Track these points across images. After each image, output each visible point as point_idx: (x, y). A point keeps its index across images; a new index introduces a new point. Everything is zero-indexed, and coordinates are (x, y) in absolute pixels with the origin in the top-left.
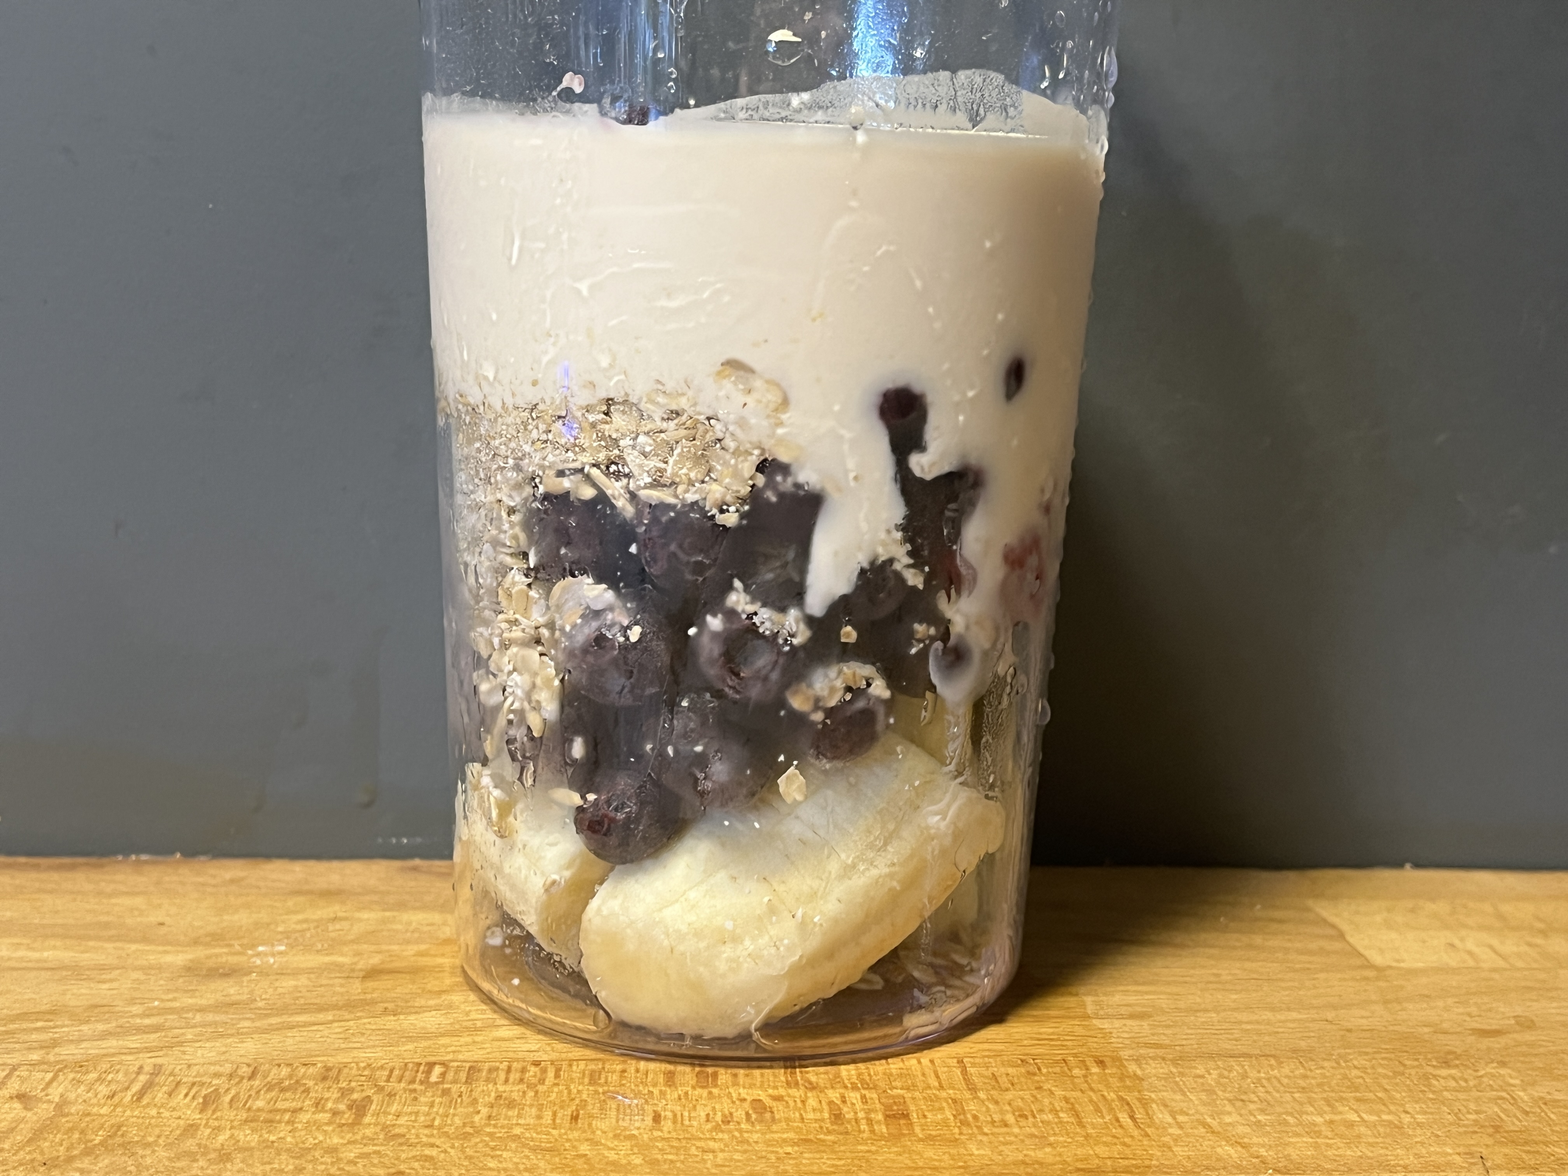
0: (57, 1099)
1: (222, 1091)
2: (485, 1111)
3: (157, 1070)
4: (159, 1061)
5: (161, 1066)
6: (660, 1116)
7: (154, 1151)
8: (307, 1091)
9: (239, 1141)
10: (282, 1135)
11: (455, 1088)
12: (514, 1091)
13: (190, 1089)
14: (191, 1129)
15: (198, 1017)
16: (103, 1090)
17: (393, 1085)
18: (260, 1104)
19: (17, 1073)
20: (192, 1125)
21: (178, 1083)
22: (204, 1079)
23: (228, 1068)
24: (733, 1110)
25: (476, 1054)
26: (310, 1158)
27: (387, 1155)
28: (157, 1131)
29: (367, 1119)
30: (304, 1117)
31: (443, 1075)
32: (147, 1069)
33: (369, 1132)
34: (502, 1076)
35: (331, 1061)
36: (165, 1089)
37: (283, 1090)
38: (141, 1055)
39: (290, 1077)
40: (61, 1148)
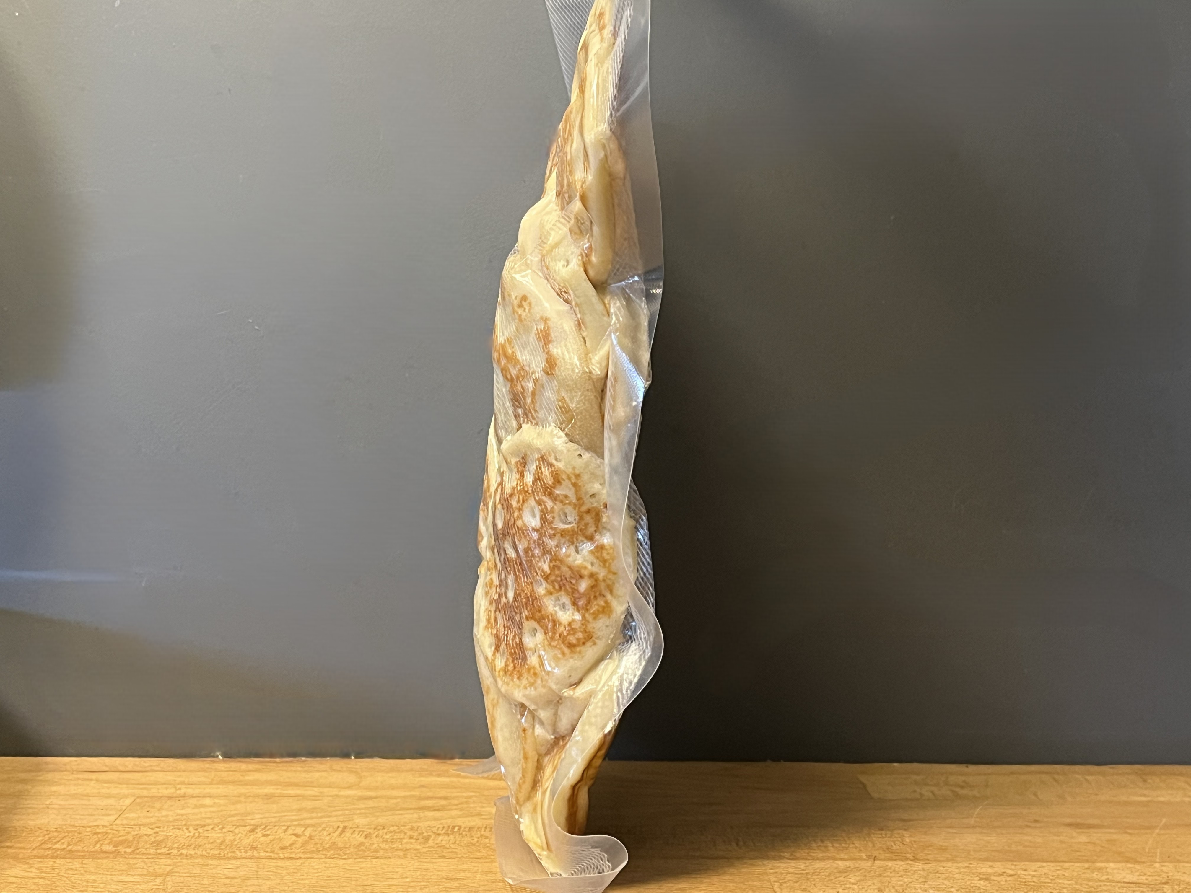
2: (476, 840)
3: (345, 827)
8: (405, 833)
11: (464, 833)
12: (487, 834)
14: (362, 844)
15: (358, 812)
16: (325, 833)
17: (440, 832)
18: (388, 837)
21: (354, 831)
23: (373, 827)
25: (472, 824)
29: (430, 841)
30: (405, 841)
31: (459, 829)
33: (430, 845)
34: (483, 830)
35: (414, 825)
37: (396, 833)
39: (399, 829)
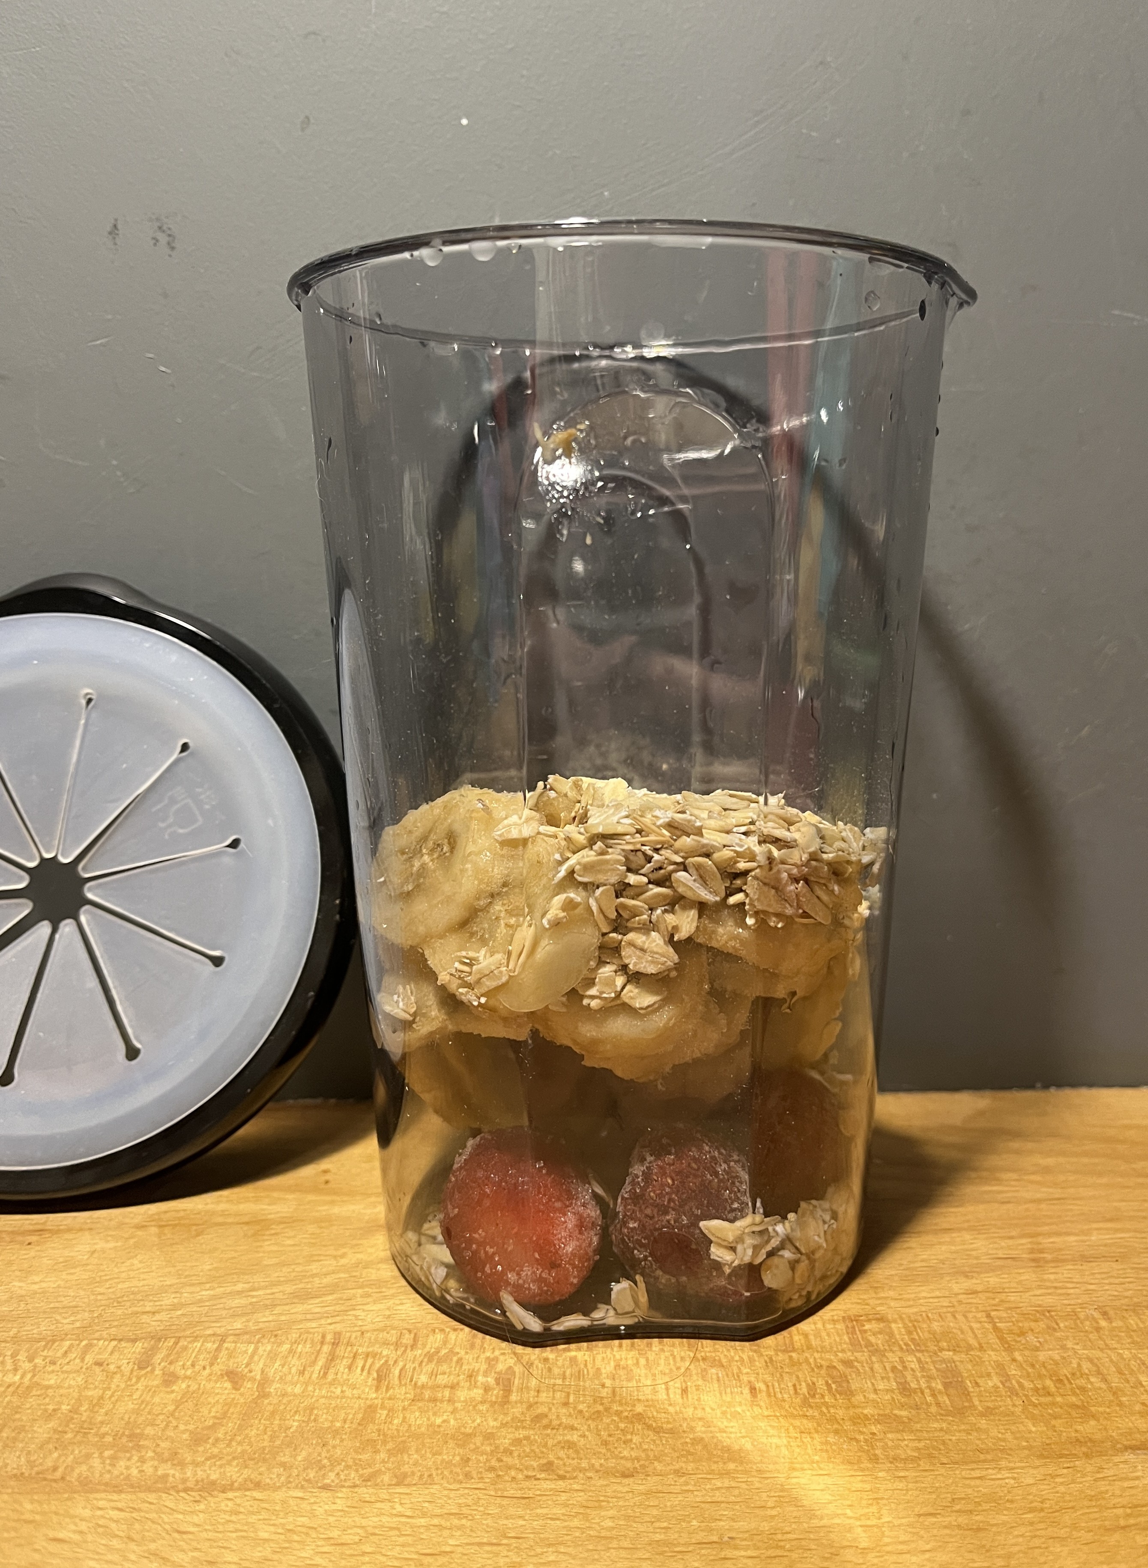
0: (258, 1377)
1: (391, 1362)
4: (338, 1327)
5: (340, 1333)
6: (755, 1389)
7: (342, 1440)
9: (410, 1426)
10: (445, 1417)
13: (366, 1361)
19: (226, 1345)
20: (370, 1406)
22: (376, 1349)
24: (815, 1380)
26: (472, 1446)
28: (342, 1415)
32: (329, 1338)
36: (345, 1362)
38: (323, 1322)
40: (266, 1437)
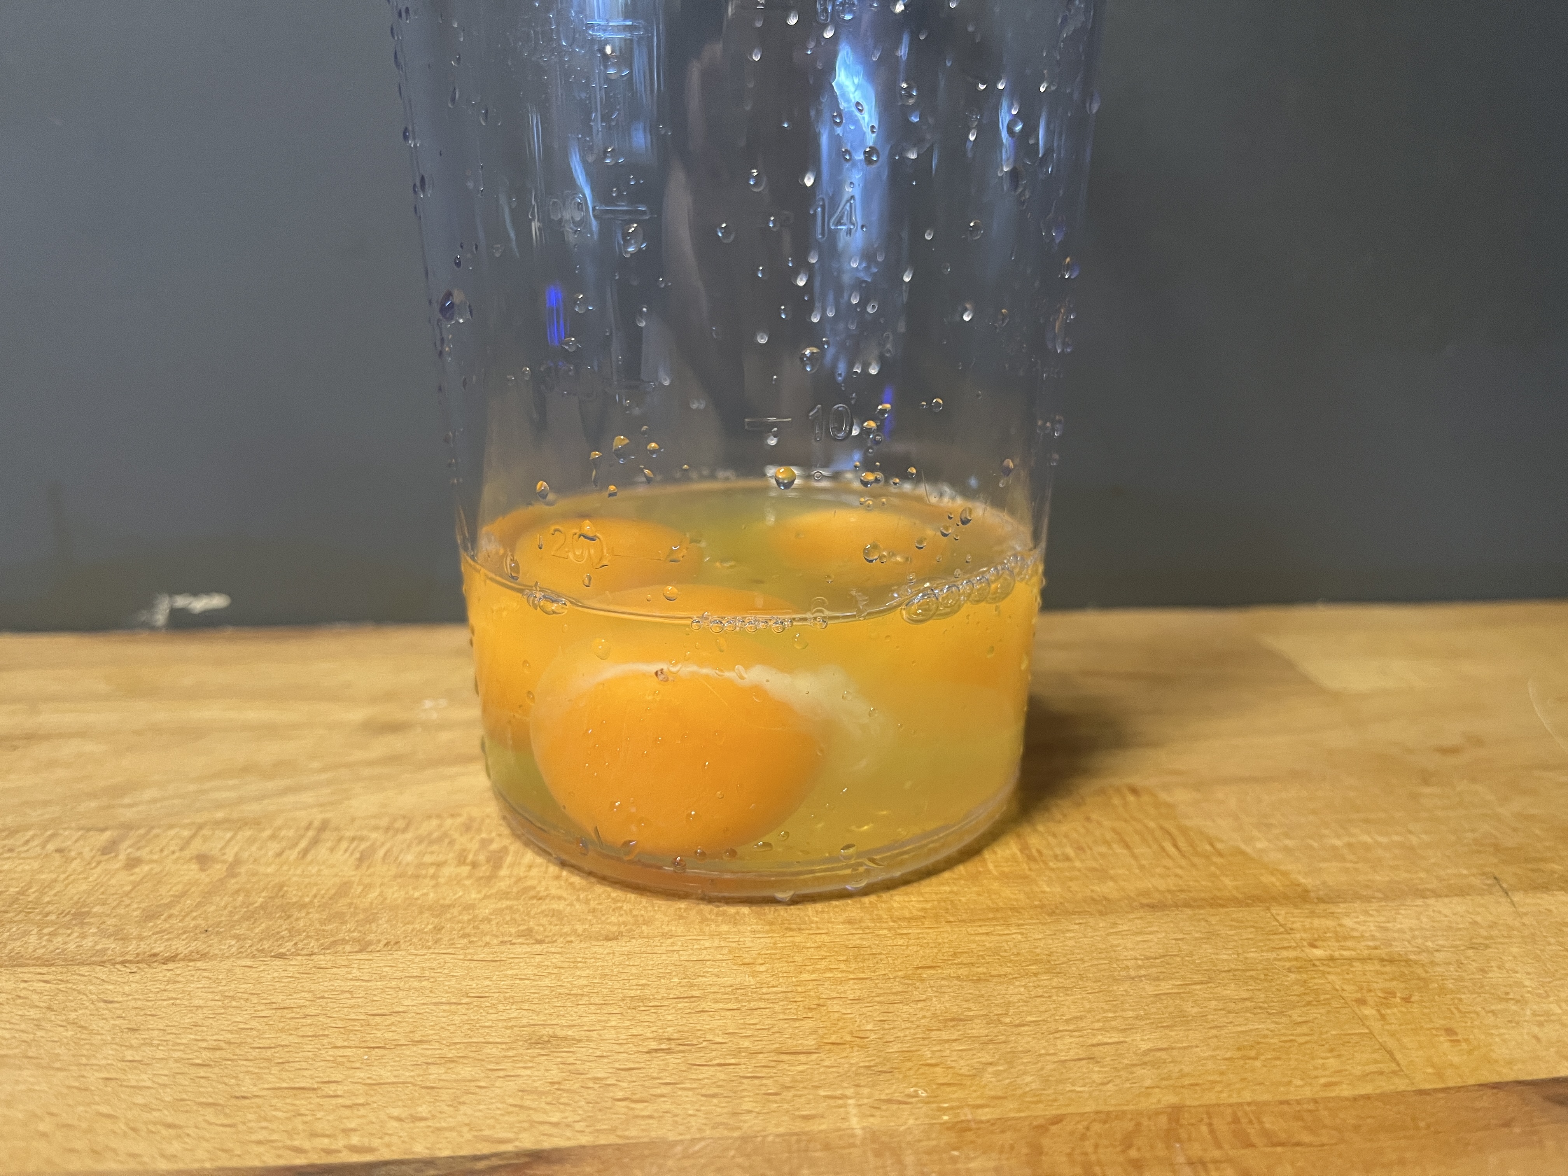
3: (324, 826)
8: (452, 843)
14: (344, 889)
15: (367, 771)
16: (274, 848)
18: (409, 858)
21: (341, 838)
23: (386, 821)
27: (518, 910)
29: (504, 872)
30: (447, 871)
33: (503, 885)
37: (431, 842)
39: (439, 829)
